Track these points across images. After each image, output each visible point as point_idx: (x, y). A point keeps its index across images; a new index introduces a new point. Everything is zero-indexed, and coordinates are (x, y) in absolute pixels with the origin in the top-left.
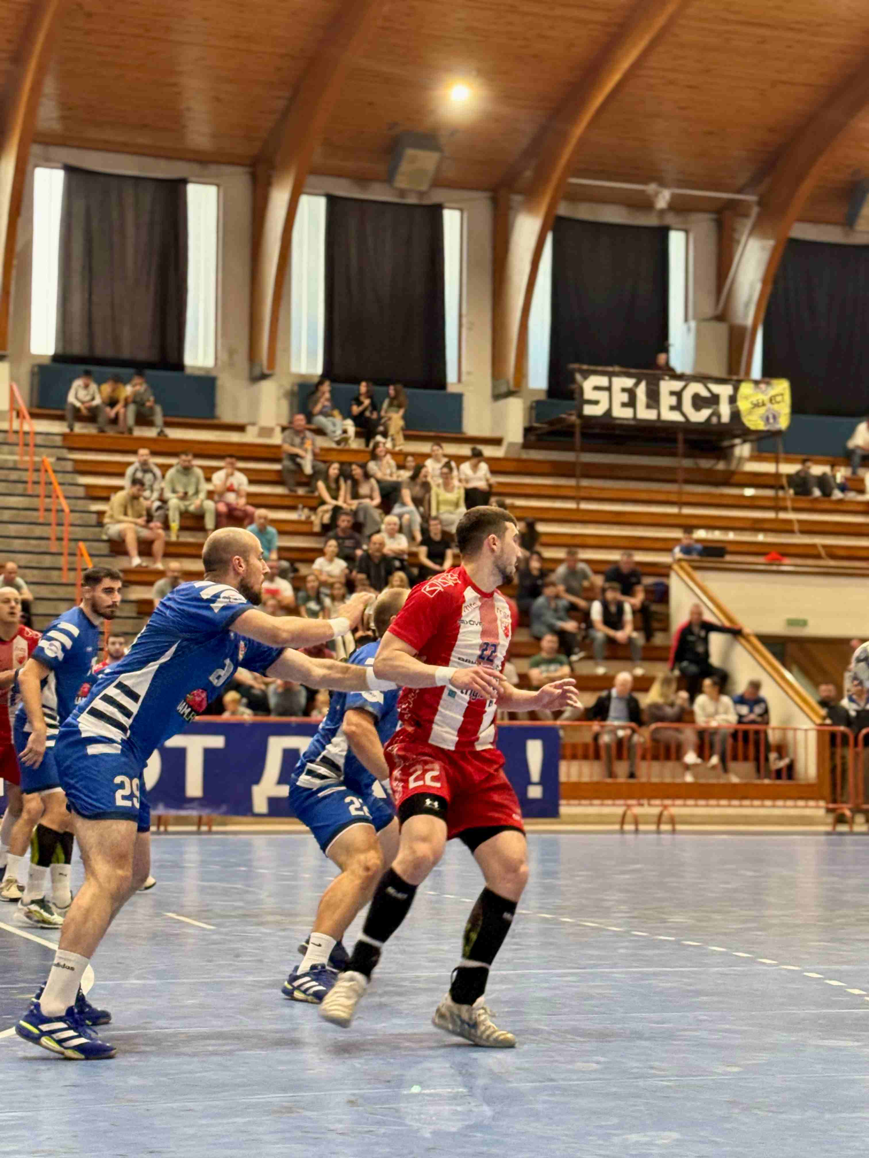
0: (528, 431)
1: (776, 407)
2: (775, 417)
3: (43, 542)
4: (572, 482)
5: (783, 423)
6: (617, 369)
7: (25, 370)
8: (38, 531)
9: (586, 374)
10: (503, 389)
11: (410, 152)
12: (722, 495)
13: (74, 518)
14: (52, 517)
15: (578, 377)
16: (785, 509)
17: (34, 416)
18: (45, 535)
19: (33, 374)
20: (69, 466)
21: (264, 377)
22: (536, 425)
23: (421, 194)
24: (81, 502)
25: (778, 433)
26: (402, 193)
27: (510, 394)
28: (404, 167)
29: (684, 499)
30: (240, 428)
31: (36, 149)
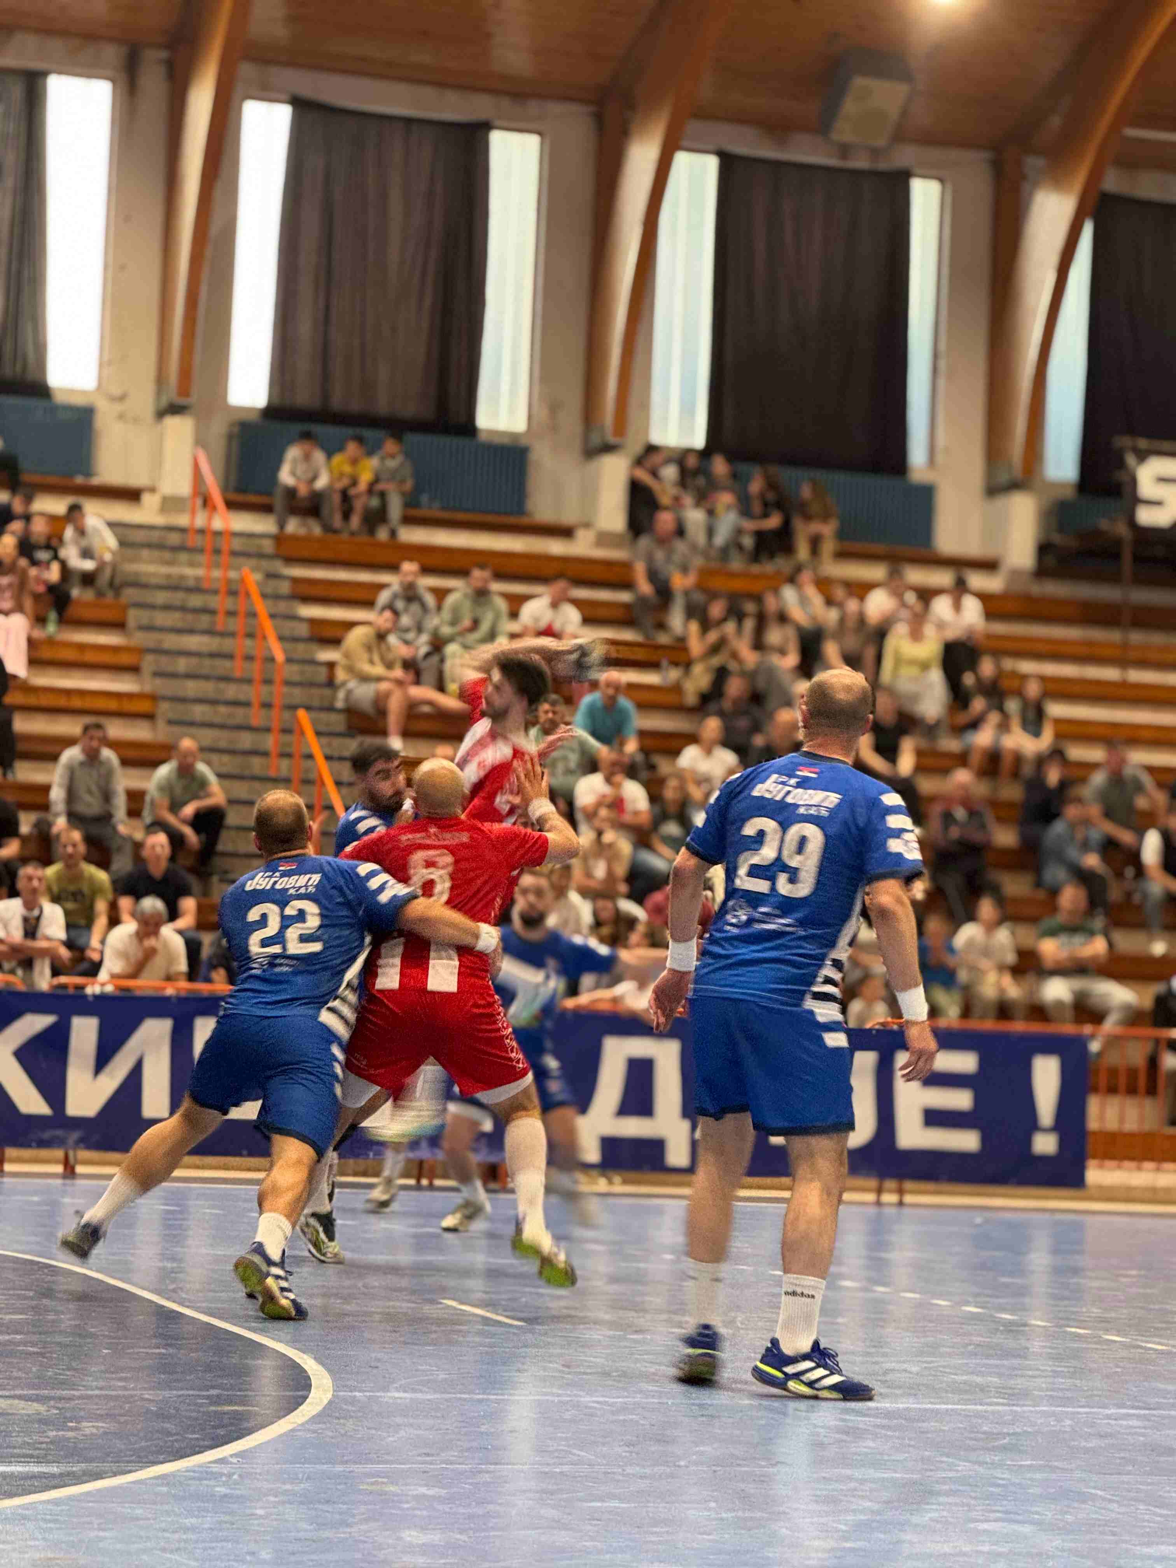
0: (1044, 549)
3: (240, 712)
4: (1115, 635)
7: (218, 428)
8: (231, 691)
9: (1142, 456)
10: (1003, 478)
11: (857, 81)
13: (292, 672)
14: (254, 669)
15: (1130, 460)
17: (231, 505)
18: (242, 697)
19: (230, 437)
20: (285, 588)
21: (608, 448)
22: (1057, 539)
23: (875, 153)
24: (301, 647)
26: (844, 150)
27: (1014, 486)
28: (850, 106)
30: (566, 532)
31: (246, 70)
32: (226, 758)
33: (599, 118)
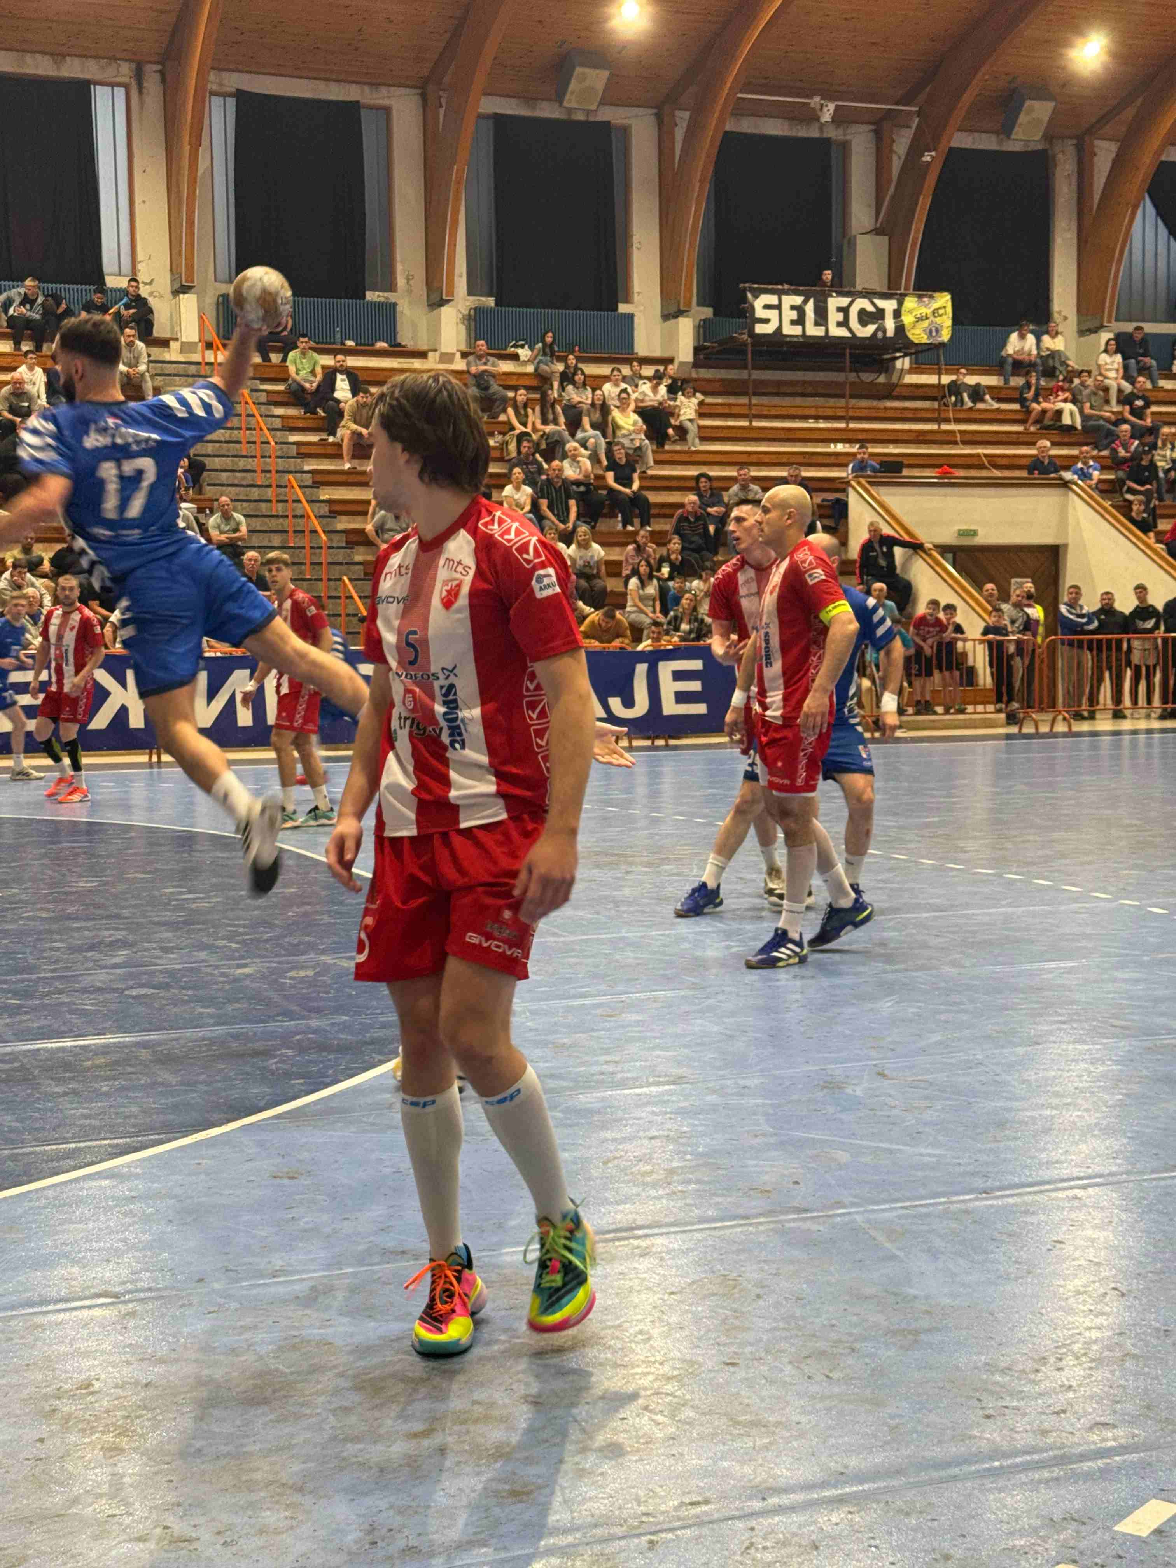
0: (697, 350)
1: (938, 320)
2: (937, 331)
3: (249, 475)
4: (744, 400)
5: (945, 336)
6: (786, 287)
7: (210, 300)
8: (242, 464)
9: (757, 294)
10: (673, 309)
11: (579, 70)
12: (886, 408)
13: (278, 450)
14: (257, 450)
15: (749, 295)
16: (947, 420)
18: (249, 467)
19: (218, 304)
20: (263, 398)
21: (442, 303)
22: (706, 344)
23: (588, 112)
24: (280, 434)
25: (942, 345)
26: (570, 111)
27: (679, 313)
28: (573, 85)
29: (851, 414)
30: (422, 355)
31: (212, 76)
32: (245, 504)
33: (424, 97)
